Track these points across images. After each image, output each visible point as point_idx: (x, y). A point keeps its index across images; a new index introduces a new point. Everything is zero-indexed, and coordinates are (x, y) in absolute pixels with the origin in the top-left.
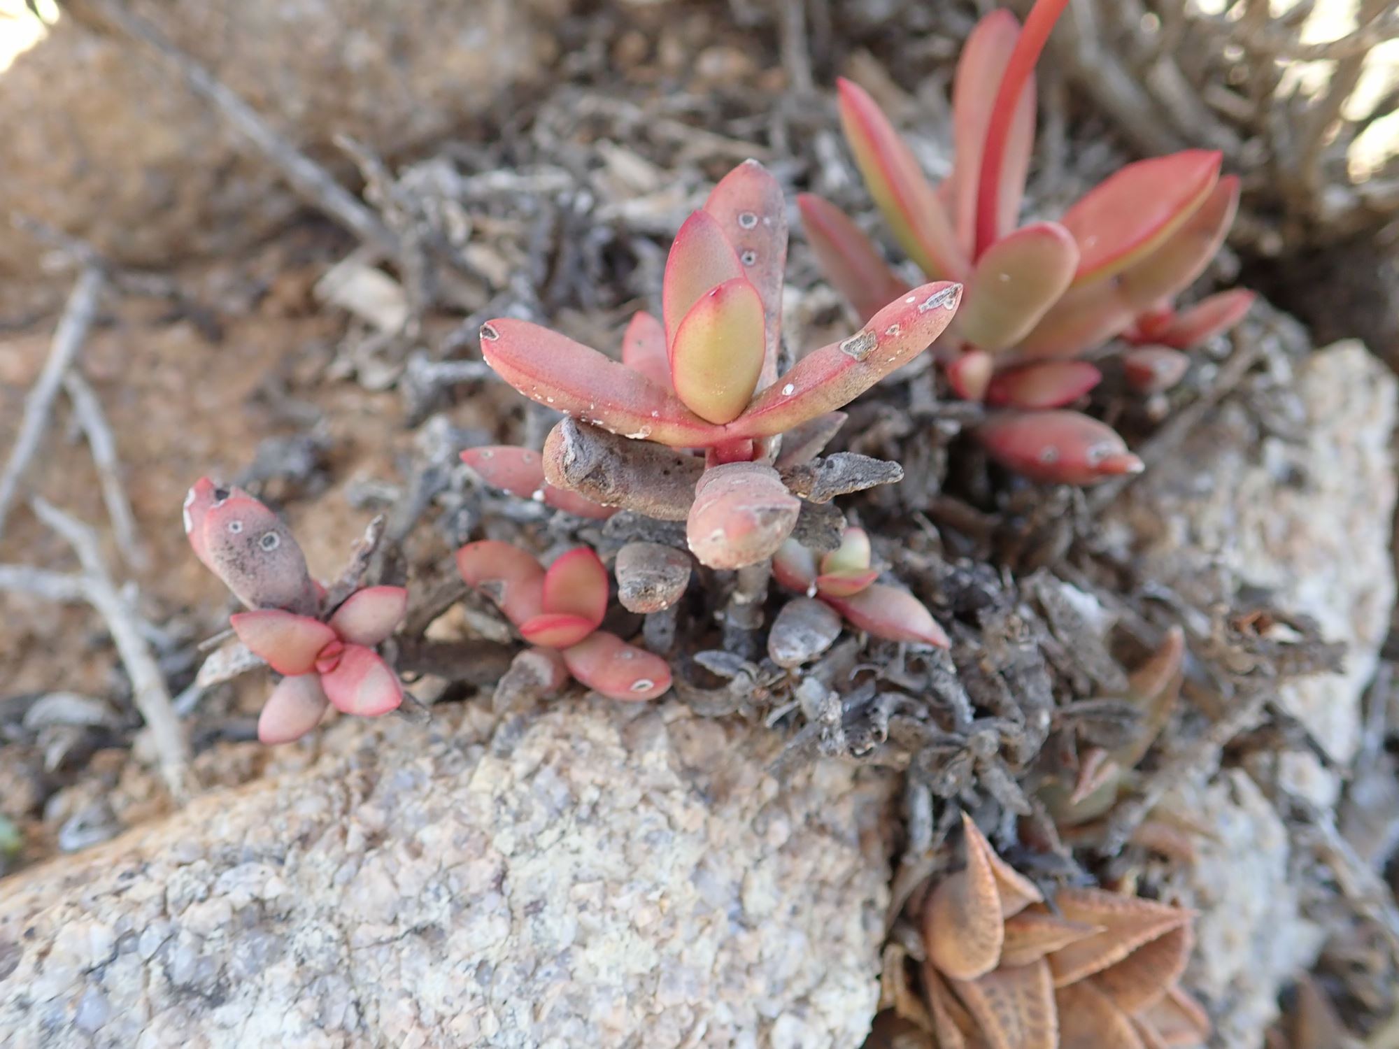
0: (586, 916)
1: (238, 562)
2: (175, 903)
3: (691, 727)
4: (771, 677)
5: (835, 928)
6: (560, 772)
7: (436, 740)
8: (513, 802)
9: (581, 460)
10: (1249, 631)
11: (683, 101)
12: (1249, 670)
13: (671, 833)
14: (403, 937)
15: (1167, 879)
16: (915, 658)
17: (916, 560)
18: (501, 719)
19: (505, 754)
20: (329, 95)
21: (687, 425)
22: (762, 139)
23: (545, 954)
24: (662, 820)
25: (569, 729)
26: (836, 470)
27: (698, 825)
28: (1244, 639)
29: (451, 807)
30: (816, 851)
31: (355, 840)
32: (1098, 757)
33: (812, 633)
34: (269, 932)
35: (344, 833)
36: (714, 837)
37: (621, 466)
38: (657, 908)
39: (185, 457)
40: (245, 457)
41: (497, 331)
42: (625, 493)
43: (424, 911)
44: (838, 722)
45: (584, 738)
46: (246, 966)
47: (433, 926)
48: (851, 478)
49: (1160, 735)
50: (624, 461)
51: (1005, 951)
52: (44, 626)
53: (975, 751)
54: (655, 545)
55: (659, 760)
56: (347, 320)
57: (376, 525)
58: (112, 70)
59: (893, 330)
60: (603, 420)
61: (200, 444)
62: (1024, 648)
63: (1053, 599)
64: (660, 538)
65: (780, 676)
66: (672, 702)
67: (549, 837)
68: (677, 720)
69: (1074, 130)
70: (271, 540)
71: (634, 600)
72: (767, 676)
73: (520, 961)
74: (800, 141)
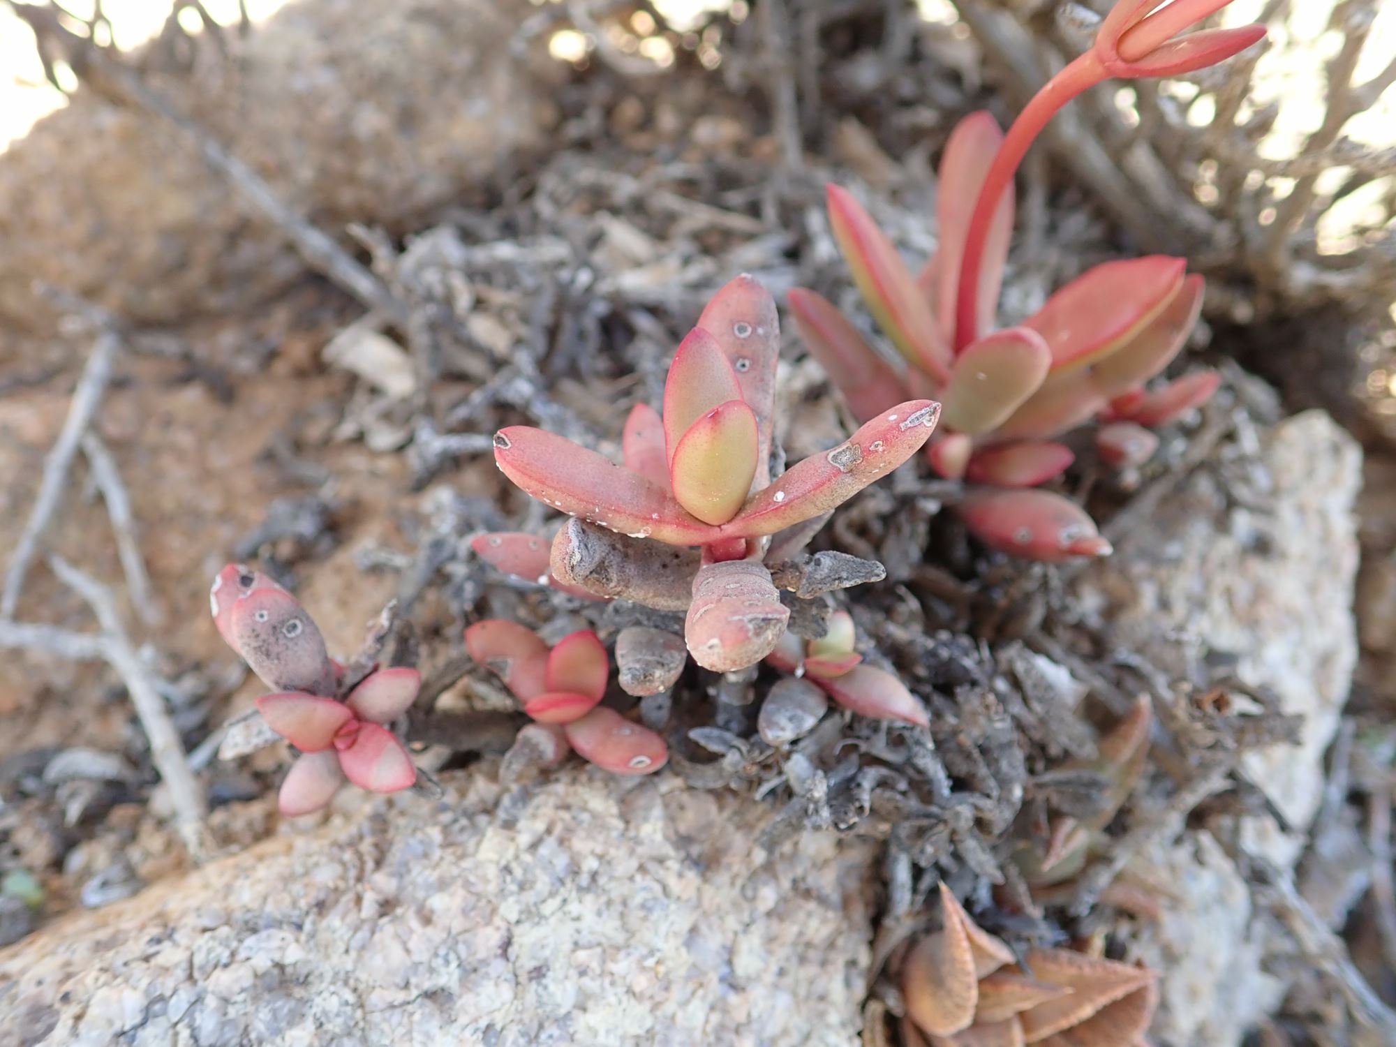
0: (586, 982)
1: (263, 649)
2: (201, 968)
3: (685, 798)
4: (761, 753)
5: (819, 987)
6: (561, 842)
7: (444, 808)
8: (518, 872)
9: (587, 559)
10: (1210, 709)
11: (677, 170)
12: (1209, 744)
13: (665, 901)
14: (414, 1001)
15: (1134, 936)
16: (896, 733)
17: (898, 632)
18: (507, 790)
19: (509, 825)
20: (338, 163)
21: (684, 526)
22: (754, 210)
23: (548, 1017)
24: (657, 888)
25: (570, 800)
26: (823, 568)
27: (691, 893)
28: (1205, 717)
29: (459, 876)
30: (801, 915)
31: (369, 907)
32: (1068, 825)
33: (799, 712)
34: (289, 995)
35: (359, 900)
36: (706, 903)
37: (623, 561)
38: (653, 974)
39: (197, 515)
40: (255, 514)
41: (509, 440)
42: (627, 587)
43: (434, 976)
44: (824, 798)
45: (584, 809)
46: (268, 1029)
47: (443, 990)
48: (837, 576)
49: (1131, 796)
50: (626, 555)
51: (979, 1009)
52: (60, 680)
53: (952, 824)
54: (653, 630)
55: (655, 831)
56: (352, 381)
57: (391, 609)
58: (128, 139)
59: (876, 446)
60: (606, 522)
61: (211, 503)
62: (999, 725)
63: (1027, 671)
64: (659, 623)
65: (769, 752)
66: (667, 774)
67: (552, 904)
68: (671, 792)
69: (1054, 200)
70: (295, 626)
71: (634, 685)
72: (756, 753)
73: (524, 1025)
74: (791, 215)
